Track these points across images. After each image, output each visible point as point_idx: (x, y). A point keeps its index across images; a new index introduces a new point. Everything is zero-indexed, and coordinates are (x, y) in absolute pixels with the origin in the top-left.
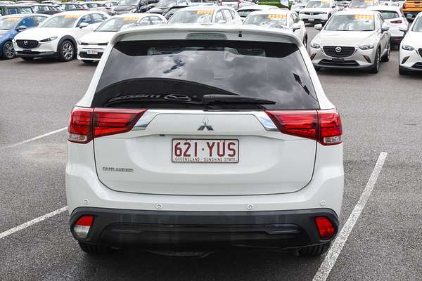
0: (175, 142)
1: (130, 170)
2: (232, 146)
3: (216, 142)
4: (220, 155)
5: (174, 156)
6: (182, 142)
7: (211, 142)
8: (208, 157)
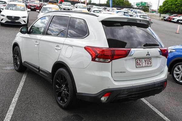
0: (137, 60)
1: (125, 72)
2: (150, 61)
3: (147, 59)
4: (148, 64)
5: (137, 66)
6: (139, 60)
7: (145, 59)
8: (145, 65)
